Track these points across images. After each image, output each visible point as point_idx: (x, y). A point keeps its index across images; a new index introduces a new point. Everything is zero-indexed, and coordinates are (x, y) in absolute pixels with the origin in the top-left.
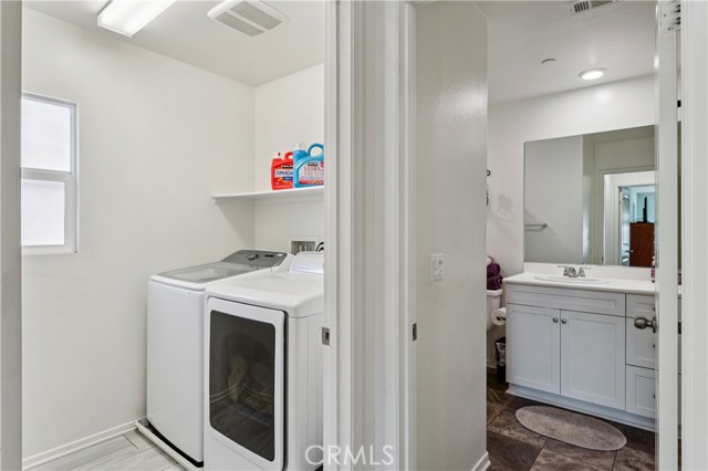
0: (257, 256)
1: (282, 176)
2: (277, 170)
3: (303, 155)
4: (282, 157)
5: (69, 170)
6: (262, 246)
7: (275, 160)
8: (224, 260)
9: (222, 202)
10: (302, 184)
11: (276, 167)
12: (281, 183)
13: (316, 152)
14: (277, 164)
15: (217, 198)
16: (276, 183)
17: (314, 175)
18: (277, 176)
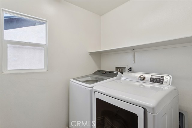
0: (105, 73)
5: (45, 44)
6: (104, 69)
8: (93, 74)
9: (92, 54)
15: (90, 53)
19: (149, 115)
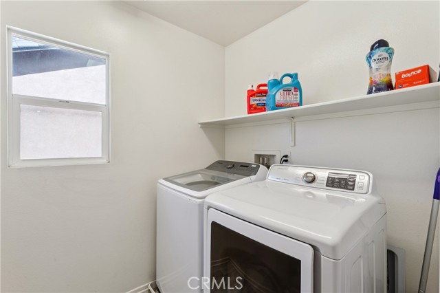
0: (233, 166)
1: (256, 102)
2: (252, 98)
3: (277, 83)
4: (255, 89)
5: (105, 104)
6: (231, 157)
7: (248, 91)
9: (205, 126)
10: (279, 106)
11: (251, 96)
12: (255, 108)
13: (287, 80)
14: (251, 94)
15: (202, 124)
16: (251, 109)
17: (288, 99)
18: (252, 103)
19: (325, 262)
